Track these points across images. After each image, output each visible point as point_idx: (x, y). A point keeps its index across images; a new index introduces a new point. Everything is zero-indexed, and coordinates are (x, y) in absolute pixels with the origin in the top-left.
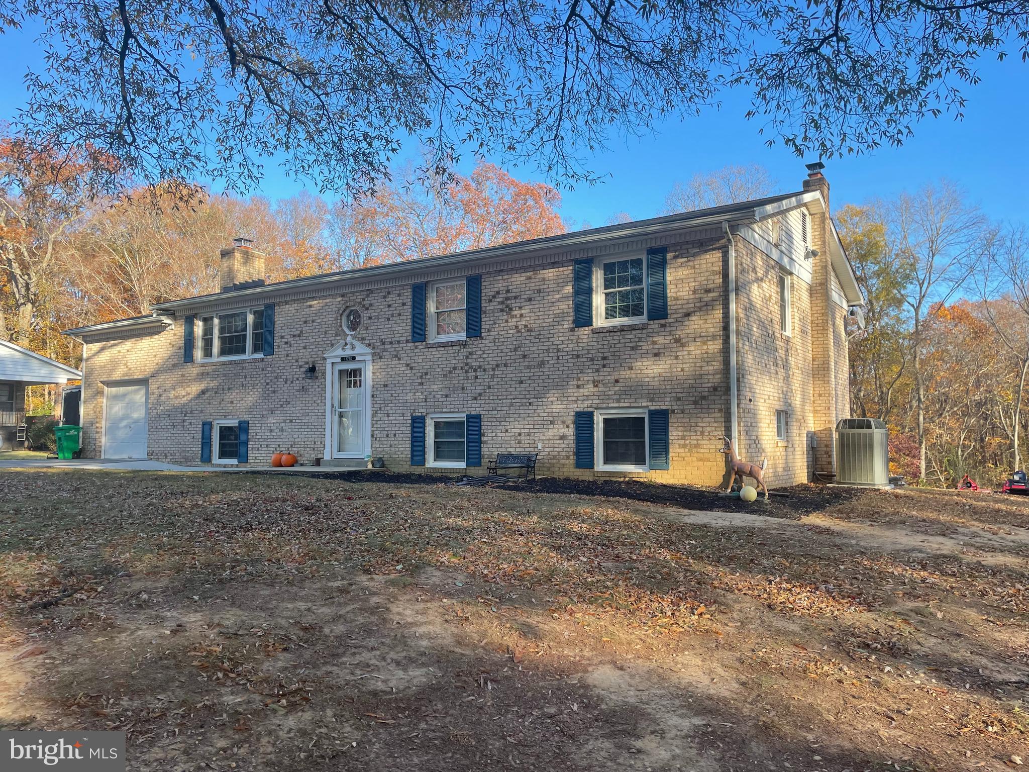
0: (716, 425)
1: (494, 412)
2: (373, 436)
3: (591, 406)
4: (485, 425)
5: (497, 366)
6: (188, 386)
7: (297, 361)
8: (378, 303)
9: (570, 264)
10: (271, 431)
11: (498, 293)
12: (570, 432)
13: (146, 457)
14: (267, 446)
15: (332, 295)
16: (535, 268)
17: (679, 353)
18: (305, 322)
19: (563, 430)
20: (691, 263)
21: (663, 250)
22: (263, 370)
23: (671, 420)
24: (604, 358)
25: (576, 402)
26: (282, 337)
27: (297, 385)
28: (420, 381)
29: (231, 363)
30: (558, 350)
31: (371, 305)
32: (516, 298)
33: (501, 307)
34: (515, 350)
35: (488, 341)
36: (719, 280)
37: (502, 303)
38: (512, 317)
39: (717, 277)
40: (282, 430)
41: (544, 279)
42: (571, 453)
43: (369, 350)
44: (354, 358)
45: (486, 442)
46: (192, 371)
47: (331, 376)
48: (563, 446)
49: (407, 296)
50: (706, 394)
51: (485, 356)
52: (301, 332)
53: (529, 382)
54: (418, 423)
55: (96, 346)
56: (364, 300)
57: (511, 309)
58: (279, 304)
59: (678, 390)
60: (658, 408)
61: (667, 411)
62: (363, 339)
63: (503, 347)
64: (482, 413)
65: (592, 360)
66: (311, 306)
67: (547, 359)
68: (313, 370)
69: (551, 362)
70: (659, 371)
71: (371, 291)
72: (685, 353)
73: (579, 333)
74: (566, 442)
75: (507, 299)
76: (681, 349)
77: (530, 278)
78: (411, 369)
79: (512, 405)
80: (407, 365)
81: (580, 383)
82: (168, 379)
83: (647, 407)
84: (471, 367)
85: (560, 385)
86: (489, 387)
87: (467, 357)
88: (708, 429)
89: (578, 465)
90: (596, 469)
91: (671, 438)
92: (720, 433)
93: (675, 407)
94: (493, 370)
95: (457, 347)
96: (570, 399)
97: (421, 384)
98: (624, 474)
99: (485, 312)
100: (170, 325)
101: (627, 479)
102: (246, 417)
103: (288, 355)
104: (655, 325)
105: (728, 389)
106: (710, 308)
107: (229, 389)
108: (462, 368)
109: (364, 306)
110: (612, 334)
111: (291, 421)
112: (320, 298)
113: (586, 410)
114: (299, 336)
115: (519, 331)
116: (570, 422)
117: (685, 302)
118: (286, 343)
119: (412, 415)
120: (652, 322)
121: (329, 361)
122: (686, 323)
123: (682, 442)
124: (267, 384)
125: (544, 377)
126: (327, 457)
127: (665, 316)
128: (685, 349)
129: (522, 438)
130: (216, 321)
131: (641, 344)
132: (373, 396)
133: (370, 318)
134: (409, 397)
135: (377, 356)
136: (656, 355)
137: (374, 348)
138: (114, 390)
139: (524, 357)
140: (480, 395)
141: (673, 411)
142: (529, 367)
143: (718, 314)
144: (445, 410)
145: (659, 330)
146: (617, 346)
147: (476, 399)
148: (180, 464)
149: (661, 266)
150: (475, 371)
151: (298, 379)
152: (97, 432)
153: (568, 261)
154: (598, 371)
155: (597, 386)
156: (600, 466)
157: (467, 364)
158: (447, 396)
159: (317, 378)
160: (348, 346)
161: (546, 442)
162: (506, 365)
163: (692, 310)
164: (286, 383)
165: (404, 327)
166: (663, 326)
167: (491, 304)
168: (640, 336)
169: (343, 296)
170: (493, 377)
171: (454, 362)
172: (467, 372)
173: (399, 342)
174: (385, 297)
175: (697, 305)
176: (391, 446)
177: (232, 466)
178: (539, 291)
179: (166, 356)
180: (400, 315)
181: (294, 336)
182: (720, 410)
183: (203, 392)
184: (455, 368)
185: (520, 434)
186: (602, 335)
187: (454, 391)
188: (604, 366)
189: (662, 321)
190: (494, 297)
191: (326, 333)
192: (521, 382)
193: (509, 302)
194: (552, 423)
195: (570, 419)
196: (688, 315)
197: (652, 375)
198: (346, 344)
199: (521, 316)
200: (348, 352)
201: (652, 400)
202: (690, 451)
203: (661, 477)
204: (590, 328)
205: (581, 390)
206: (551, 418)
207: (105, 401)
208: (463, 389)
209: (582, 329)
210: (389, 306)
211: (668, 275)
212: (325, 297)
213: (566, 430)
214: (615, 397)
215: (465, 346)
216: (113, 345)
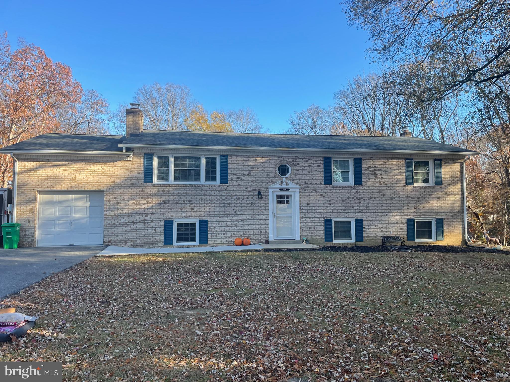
0: (459, 224)
1: (369, 218)
2: (300, 228)
3: (413, 217)
4: (365, 224)
5: (371, 198)
6: (149, 198)
7: (246, 188)
8: (303, 164)
9: (404, 159)
10: (227, 226)
11: (370, 167)
12: (405, 227)
14: (224, 234)
15: (272, 156)
16: (388, 159)
17: (446, 198)
18: (253, 168)
19: (402, 226)
20: (450, 166)
21: (440, 160)
22: (219, 191)
23: (444, 222)
24: (418, 198)
25: (407, 215)
26: (234, 175)
27: (247, 201)
28: (329, 203)
29: (191, 186)
30: (399, 194)
31: (298, 164)
32: (379, 170)
33: (372, 173)
34: (379, 192)
35: (365, 187)
36: (459, 174)
37: (373, 171)
38: (378, 178)
39: (459, 172)
40: (236, 225)
41: (392, 164)
42: (405, 235)
43: (298, 186)
44: (288, 190)
45: (365, 231)
46: (149, 189)
47: (272, 198)
48: (402, 232)
49: (321, 162)
50: (456, 213)
51: (364, 193)
52: (250, 173)
53: (386, 206)
54: (328, 222)
56: (293, 161)
57: (377, 174)
58: (231, 156)
59: (446, 212)
60: (439, 218)
61: (443, 219)
62: (293, 180)
63: (373, 190)
64: (363, 218)
65: (414, 198)
66: (256, 160)
67: (394, 197)
68: (259, 193)
69: (396, 198)
70: (440, 204)
71: (298, 157)
73: (408, 187)
74: (403, 231)
75: (375, 170)
77: (385, 162)
78: (324, 197)
79: (378, 215)
80: (322, 195)
81: (409, 207)
82: (126, 193)
83: (435, 217)
84: (357, 198)
85: (400, 208)
86: (367, 207)
87: (355, 193)
88: (457, 225)
89: (409, 240)
90: (416, 241)
91: (444, 229)
92: (460, 228)
94: (369, 200)
95: (350, 189)
96: (404, 213)
97: (330, 204)
98: (427, 243)
99: (364, 174)
101: (428, 244)
102: (205, 218)
103: (239, 185)
104: (438, 187)
105: (463, 212)
106: (457, 183)
107: (190, 201)
108: (352, 198)
109: (293, 164)
110: (421, 189)
111: (243, 220)
112: (263, 156)
113: (411, 218)
114: (248, 175)
115: (381, 184)
116: (404, 223)
117: (448, 180)
118: (238, 178)
119: (324, 218)
120: (436, 186)
121: (271, 190)
122: (449, 188)
123: (448, 230)
124: (224, 200)
125: (393, 204)
126: (271, 239)
127: (442, 185)
128: (449, 197)
129: (383, 229)
130: (172, 160)
131: (432, 194)
132: (300, 209)
133: (298, 170)
134: (323, 210)
135: (303, 190)
136: (438, 198)
137: (300, 185)
138: (52, 197)
139: (384, 195)
140: (362, 210)
141: (445, 219)
142: (386, 200)
143: (459, 186)
144: (344, 217)
145: (439, 189)
146: (424, 194)
147: (360, 212)
148: (142, 247)
149: (440, 166)
150: (359, 200)
151: (247, 198)
153: (403, 158)
154: (416, 203)
155: (416, 209)
157: (355, 196)
158: (344, 210)
159: (262, 198)
160: (284, 183)
161: (394, 231)
162: (375, 198)
163: (451, 183)
164: (238, 199)
165: (319, 177)
166: (441, 188)
167: (367, 171)
168: (432, 190)
169: (279, 157)
170: (368, 203)
171: (348, 195)
172: (355, 200)
173: (316, 184)
174: (307, 161)
175: (453, 181)
176: (312, 233)
178: (390, 168)
179: (123, 177)
180: (316, 171)
181: (244, 175)
182: (460, 219)
183: (164, 202)
184: (349, 198)
185: (382, 228)
186: (417, 189)
187: (348, 208)
188: (419, 201)
189: (440, 186)
190: (368, 168)
191: (268, 175)
192: (382, 206)
193: (376, 171)
194: (397, 223)
195: (405, 221)
196: (449, 185)
197: (437, 206)
198: (282, 182)
199: (382, 178)
200: (284, 186)
201: (437, 215)
202: (450, 233)
203: (440, 243)
204: (413, 186)
205: (409, 210)
206: (396, 221)
207: (38, 204)
208: (353, 207)
209: (409, 186)
210: (310, 166)
211: (442, 169)
212: (267, 157)
213: (403, 226)
214: (423, 213)
215: (354, 189)
216: (65, 165)
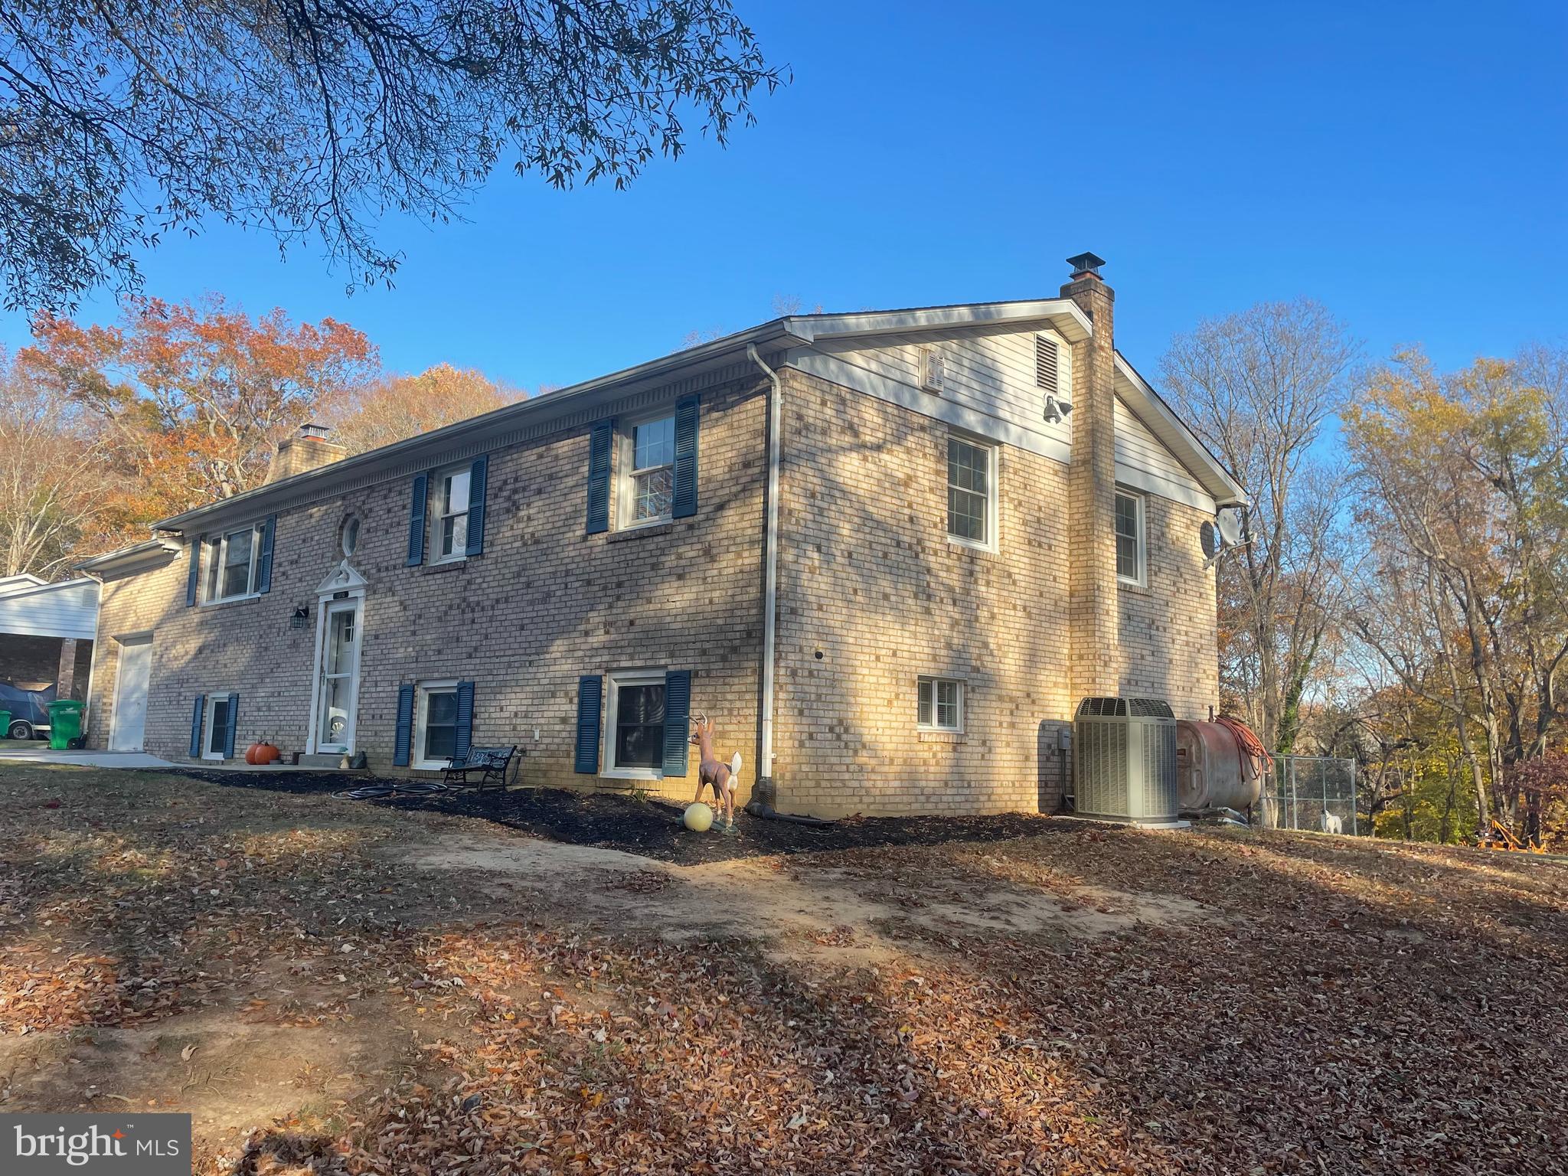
0: (747, 697)
1: (489, 678)
2: (358, 717)
3: (600, 667)
4: (478, 699)
5: (498, 601)
6: (188, 641)
7: (292, 600)
8: (378, 505)
9: (587, 430)
10: (260, 709)
11: (505, 482)
12: (573, 711)
13: (141, 748)
15: (334, 498)
16: (548, 440)
17: (707, 574)
18: (305, 540)
19: (566, 707)
20: (728, 419)
21: (695, 400)
22: (258, 616)
23: (695, 690)
24: (619, 585)
25: (582, 659)
26: (280, 565)
27: (289, 637)
28: (413, 628)
30: (567, 573)
31: (371, 510)
32: (524, 489)
33: (506, 505)
34: (519, 575)
35: (489, 561)
36: (759, 447)
37: (509, 498)
38: (518, 522)
39: (760, 441)
40: (270, 708)
41: (557, 458)
42: (572, 748)
43: (363, 581)
44: (347, 594)
45: (477, 728)
46: (194, 617)
47: (322, 622)
48: (564, 734)
49: (408, 494)
50: (737, 643)
51: (485, 585)
52: (299, 556)
53: (531, 626)
54: (406, 697)
55: (112, 585)
56: (364, 503)
57: (518, 508)
58: (281, 514)
59: (703, 637)
60: (678, 667)
61: (689, 673)
62: (359, 564)
63: (505, 571)
64: (477, 679)
65: (605, 588)
66: (311, 516)
67: (554, 588)
68: (305, 613)
69: (558, 593)
70: (683, 604)
71: (372, 489)
72: (715, 572)
73: (592, 544)
74: (567, 728)
75: (515, 491)
76: (710, 566)
77: (542, 456)
78: (405, 609)
79: (510, 665)
80: (401, 603)
81: (589, 627)
82: (171, 630)
83: (665, 666)
84: (469, 605)
85: (566, 632)
86: (486, 637)
87: (465, 588)
88: (738, 705)
89: (580, 769)
90: (603, 774)
92: (754, 713)
93: (700, 667)
94: (493, 608)
95: (456, 573)
96: (576, 654)
97: (414, 633)
98: (633, 784)
99: (489, 515)
100: (177, 552)
102: (237, 688)
103: (283, 592)
104: (681, 526)
105: (762, 634)
106: (748, 494)
107: (224, 645)
108: (458, 606)
109: (364, 512)
110: (630, 544)
111: (280, 694)
112: (321, 502)
113: (593, 673)
114: (297, 562)
115: (525, 544)
116: (574, 694)
117: (718, 485)
118: (284, 573)
119: (399, 684)
120: (677, 521)
121: (322, 600)
122: (720, 521)
124: (261, 637)
125: (548, 619)
126: (309, 751)
127: (694, 511)
128: (716, 565)
129: (519, 721)
130: (224, 544)
131: (663, 558)
132: (362, 654)
133: (368, 531)
134: (400, 655)
135: (371, 590)
136: (680, 577)
137: (368, 578)
138: (129, 650)
139: (528, 585)
140: (476, 649)
142: (532, 603)
143: (759, 504)
144: (436, 675)
145: (686, 534)
146: (636, 563)
147: (470, 656)
149: (692, 426)
150: (473, 611)
151: (290, 628)
152: (104, 711)
153: (586, 426)
154: (611, 606)
155: (608, 632)
156: (609, 769)
157: (464, 599)
158: (439, 652)
159: (308, 626)
160: (343, 575)
161: (545, 728)
162: (507, 600)
163: (726, 498)
164: (279, 634)
165: (399, 543)
166: (691, 527)
167: (497, 501)
168: (663, 545)
169: (344, 498)
170: (491, 619)
171: (451, 596)
172: (463, 612)
173: (395, 567)
174: (385, 497)
175: (733, 489)
176: (376, 734)
177: (217, 762)
178: (551, 477)
179: (171, 598)
180: (399, 523)
181: (292, 562)
182: (755, 672)
183: (200, 650)
184: (451, 607)
185: (516, 715)
186: (618, 545)
187: (447, 644)
188: (618, 598)
189: (690, 520)
191: (323, 555)
192: (522, 628)
193: (516, 496)
194: (553, 695)
195: (574, 689)
196: (721, 507)
197: (674, 612)
198: (341, 573)
199: (529, 518)
200: (342, 585)
201: (672, 656)
203: (675, 790)
204: (606, 534)
205: (590, 639)
206: (553, 688)
207: (119, 665)
208: (458, 640)
209: (596, 536)
210: (389, 511)
211: (700, 440)
212: (326, 501)
213: (569, 707)
214: (629, 650)
215: (464, 571)
216: (127, 583)
